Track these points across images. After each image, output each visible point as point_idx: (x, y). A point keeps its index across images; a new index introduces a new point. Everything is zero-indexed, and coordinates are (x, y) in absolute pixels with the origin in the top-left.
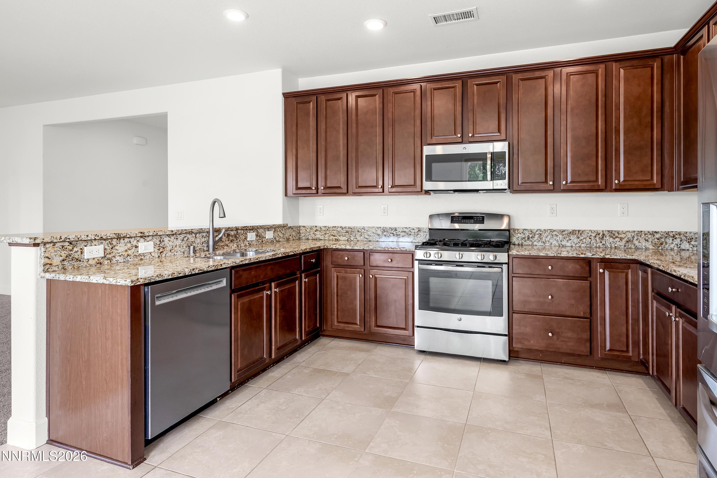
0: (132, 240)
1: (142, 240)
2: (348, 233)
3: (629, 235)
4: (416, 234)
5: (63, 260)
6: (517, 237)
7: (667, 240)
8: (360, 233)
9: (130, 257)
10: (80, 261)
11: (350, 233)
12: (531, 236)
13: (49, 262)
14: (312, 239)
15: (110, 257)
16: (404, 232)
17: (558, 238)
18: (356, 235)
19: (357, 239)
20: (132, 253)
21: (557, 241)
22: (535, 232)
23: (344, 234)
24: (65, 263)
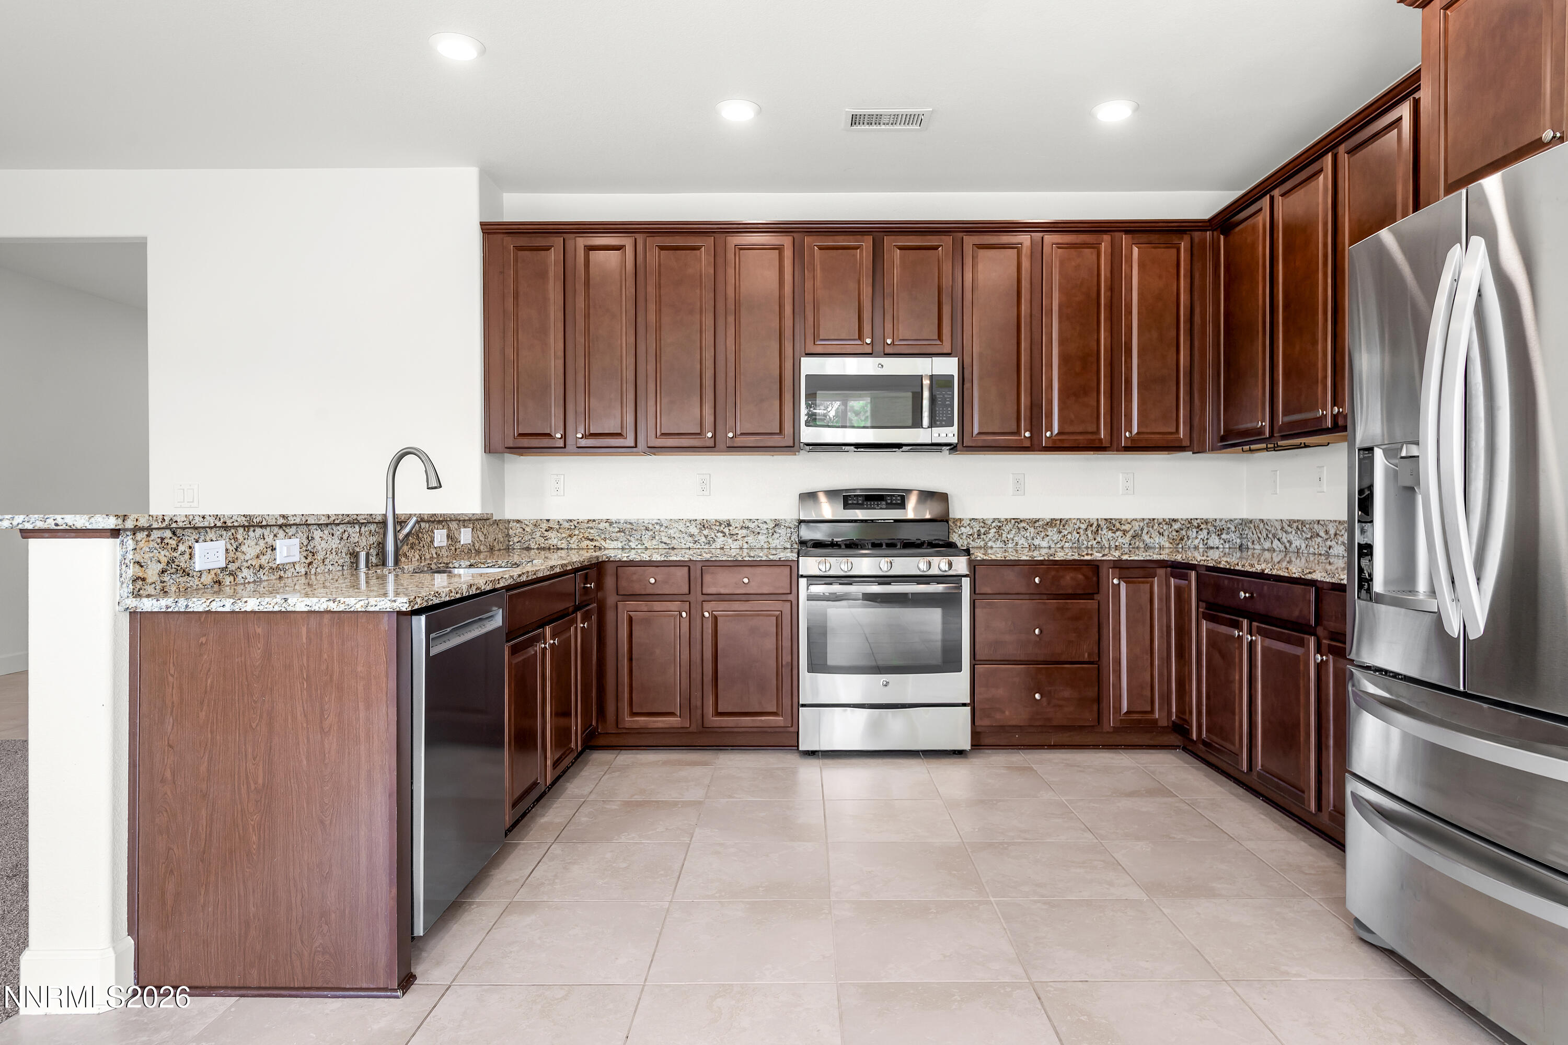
0: (266, 532)
1: (281, 533)
2: (623, 534)
3: (1136, 526)
4: (771, 531)
5: (163, 572)
6: (960, 533)
7: (1190, 533)
8: (651, 533)
9: (264, 571)
10: (188, 575)
11: (627, 533)
12: (983, 530)
13: (140, 575)
14: (538, 549)
15: (234, 569)
16: (745, 528)
17: (1028, 534)
18: (641, 537)
19: (644, 544)
20: (267, 561)
21: (1026, 538)
22: (989, 522)
23: (614, 535)
24: (166, 578)
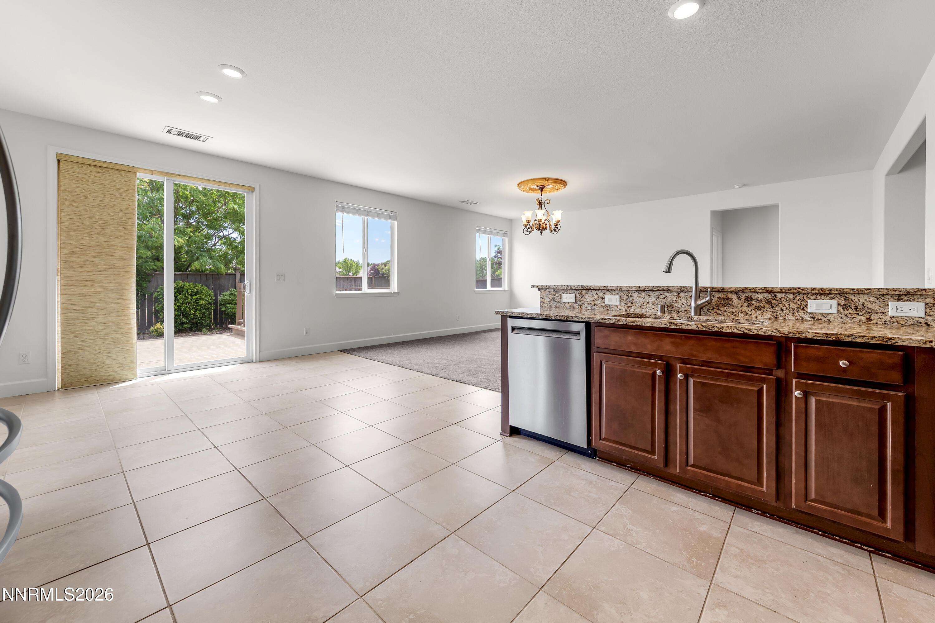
0: (599, 292)
1: (608, 293)
5: (550, 301)
9: (597, 306)
10: (560, 303)
13: (543, 301)
15: (580, 304)
20: (599, 303)
24: (551, 303)
